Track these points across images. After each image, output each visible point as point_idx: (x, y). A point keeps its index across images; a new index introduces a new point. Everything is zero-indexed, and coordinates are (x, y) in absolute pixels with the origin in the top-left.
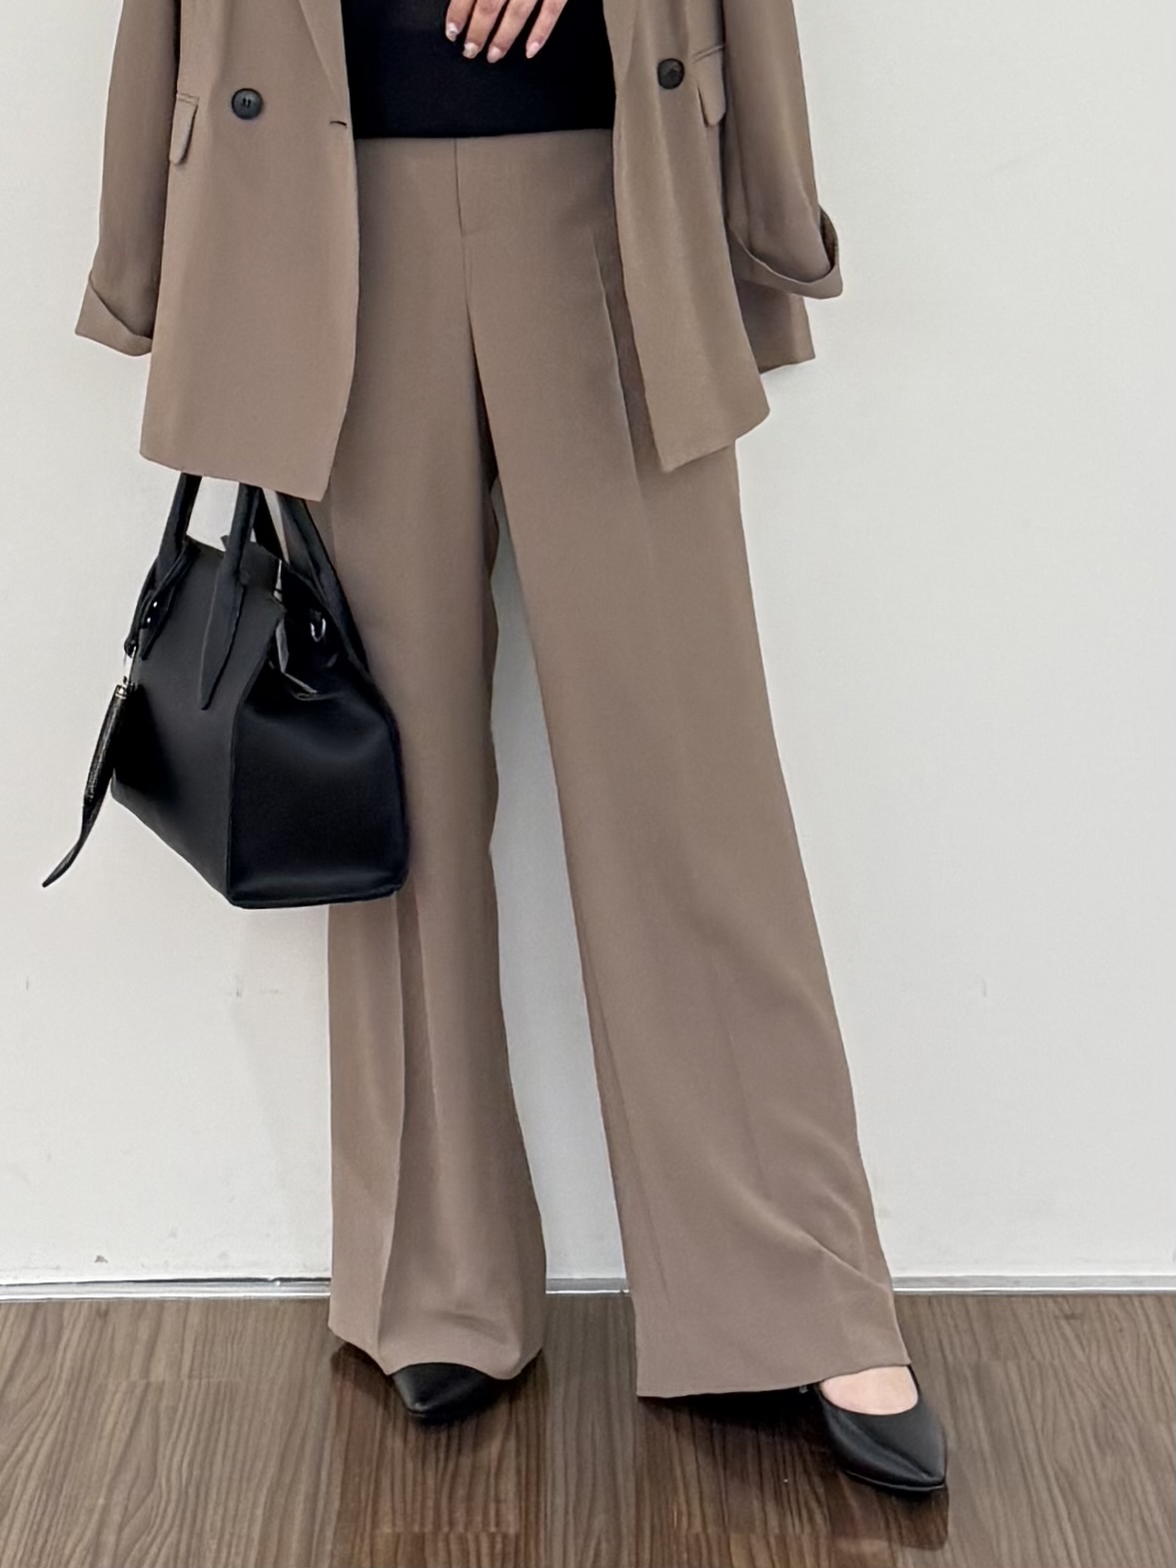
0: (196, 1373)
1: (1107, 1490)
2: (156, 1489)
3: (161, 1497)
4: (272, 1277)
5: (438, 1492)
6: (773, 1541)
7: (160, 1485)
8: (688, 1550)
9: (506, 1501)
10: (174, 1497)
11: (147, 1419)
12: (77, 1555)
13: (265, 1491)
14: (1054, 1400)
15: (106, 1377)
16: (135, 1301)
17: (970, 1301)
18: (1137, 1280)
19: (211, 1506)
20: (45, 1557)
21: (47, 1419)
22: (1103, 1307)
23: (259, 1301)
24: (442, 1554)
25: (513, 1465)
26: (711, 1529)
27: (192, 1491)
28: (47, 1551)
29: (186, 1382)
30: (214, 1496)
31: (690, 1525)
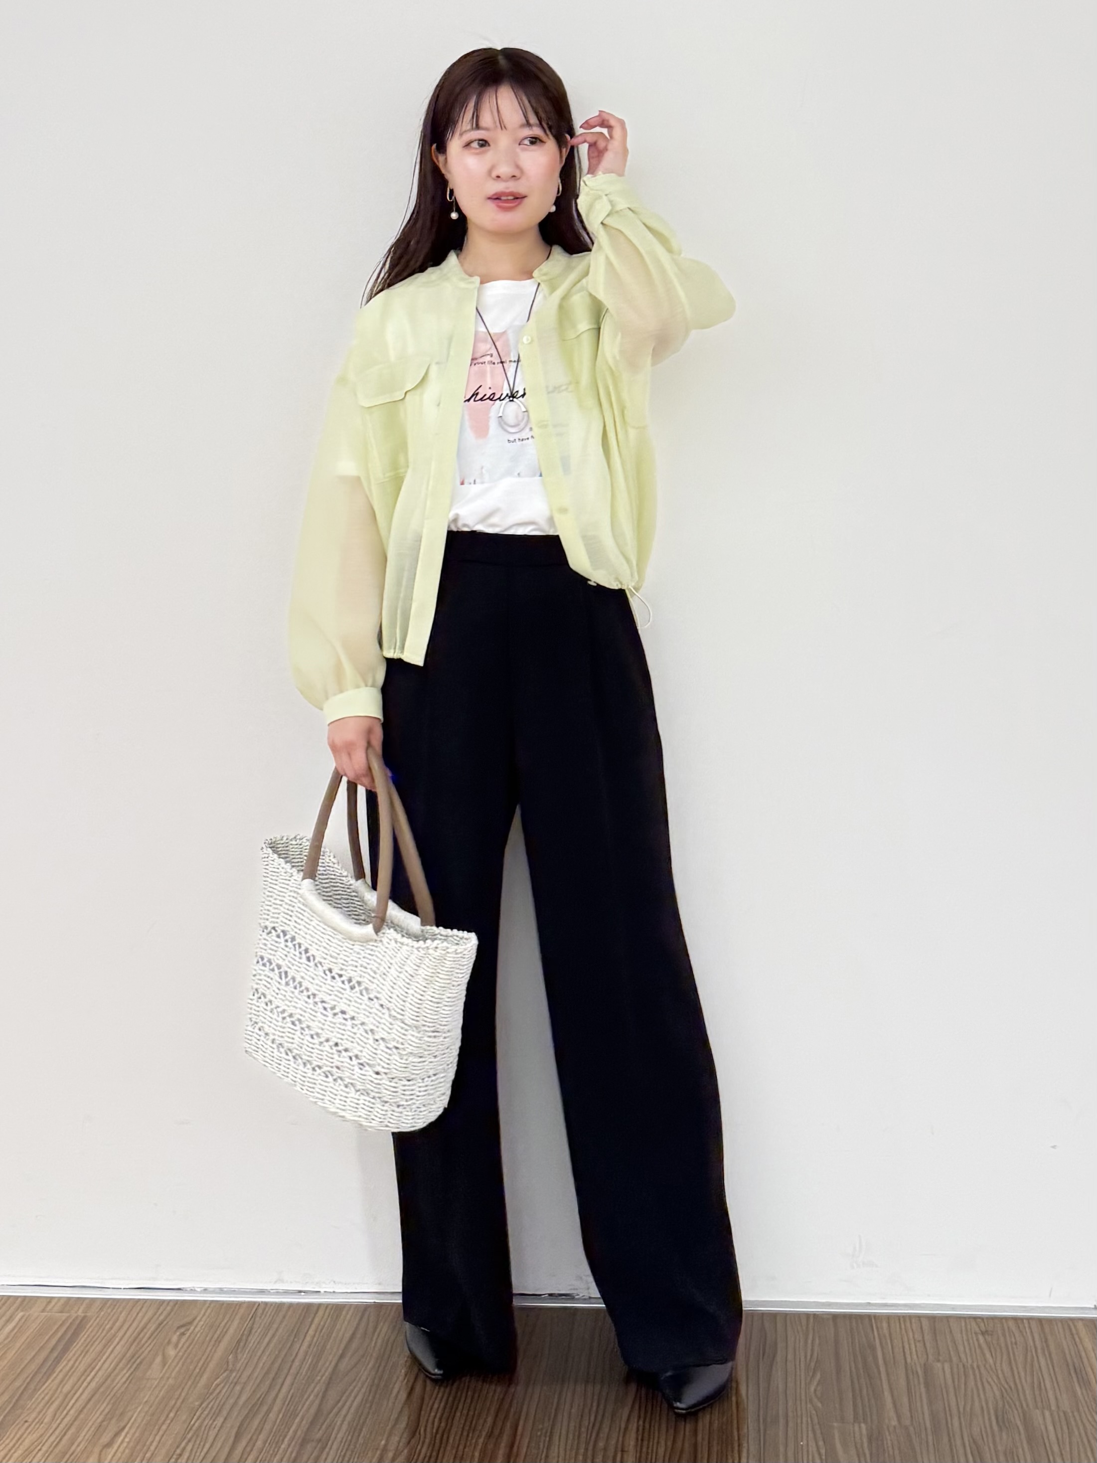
5: (587, 1443)
9: (628, 1451)
13: (481, 1441)
25: (635, 1425)
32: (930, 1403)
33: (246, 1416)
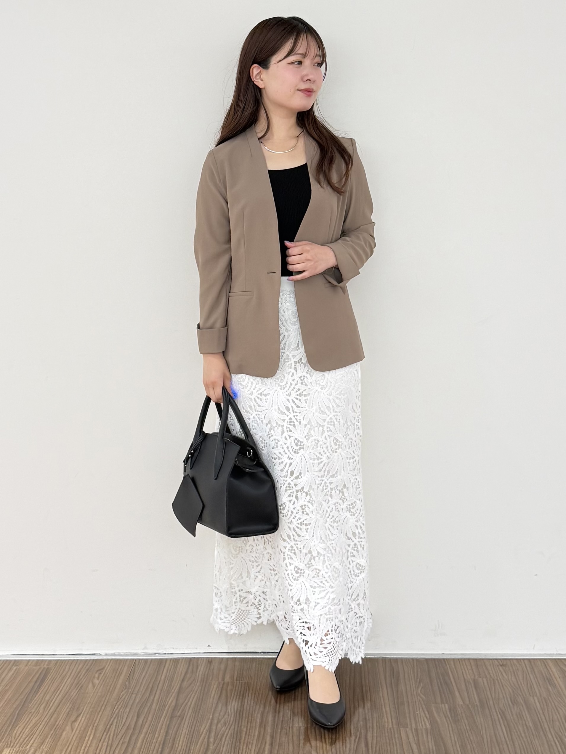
0: (238, 679)
1: (515, 716)
2: (227, 713)
3: (229, 715)
4: (260, 652)
6: (413, 730)
7: (228, 712)
8: (388, 732)
10: (233, 716)
11: (224, 692)
12: (204, 732)
14: (498, 690)
15: (212, 680)
16: (219, 658)
17: (471, 661)
18: (522, 655)
19: (244, 718)
20: (195, 732)
21: (195, 692)
22: (512, 663)
23: (256, 658)
24: (313, 732)
26: (395, 726)
27: (238, 713)
28: (195, 731)
29: (235, 682)
30: (244, 715)
31: (388, 726)
33: (140, 707)
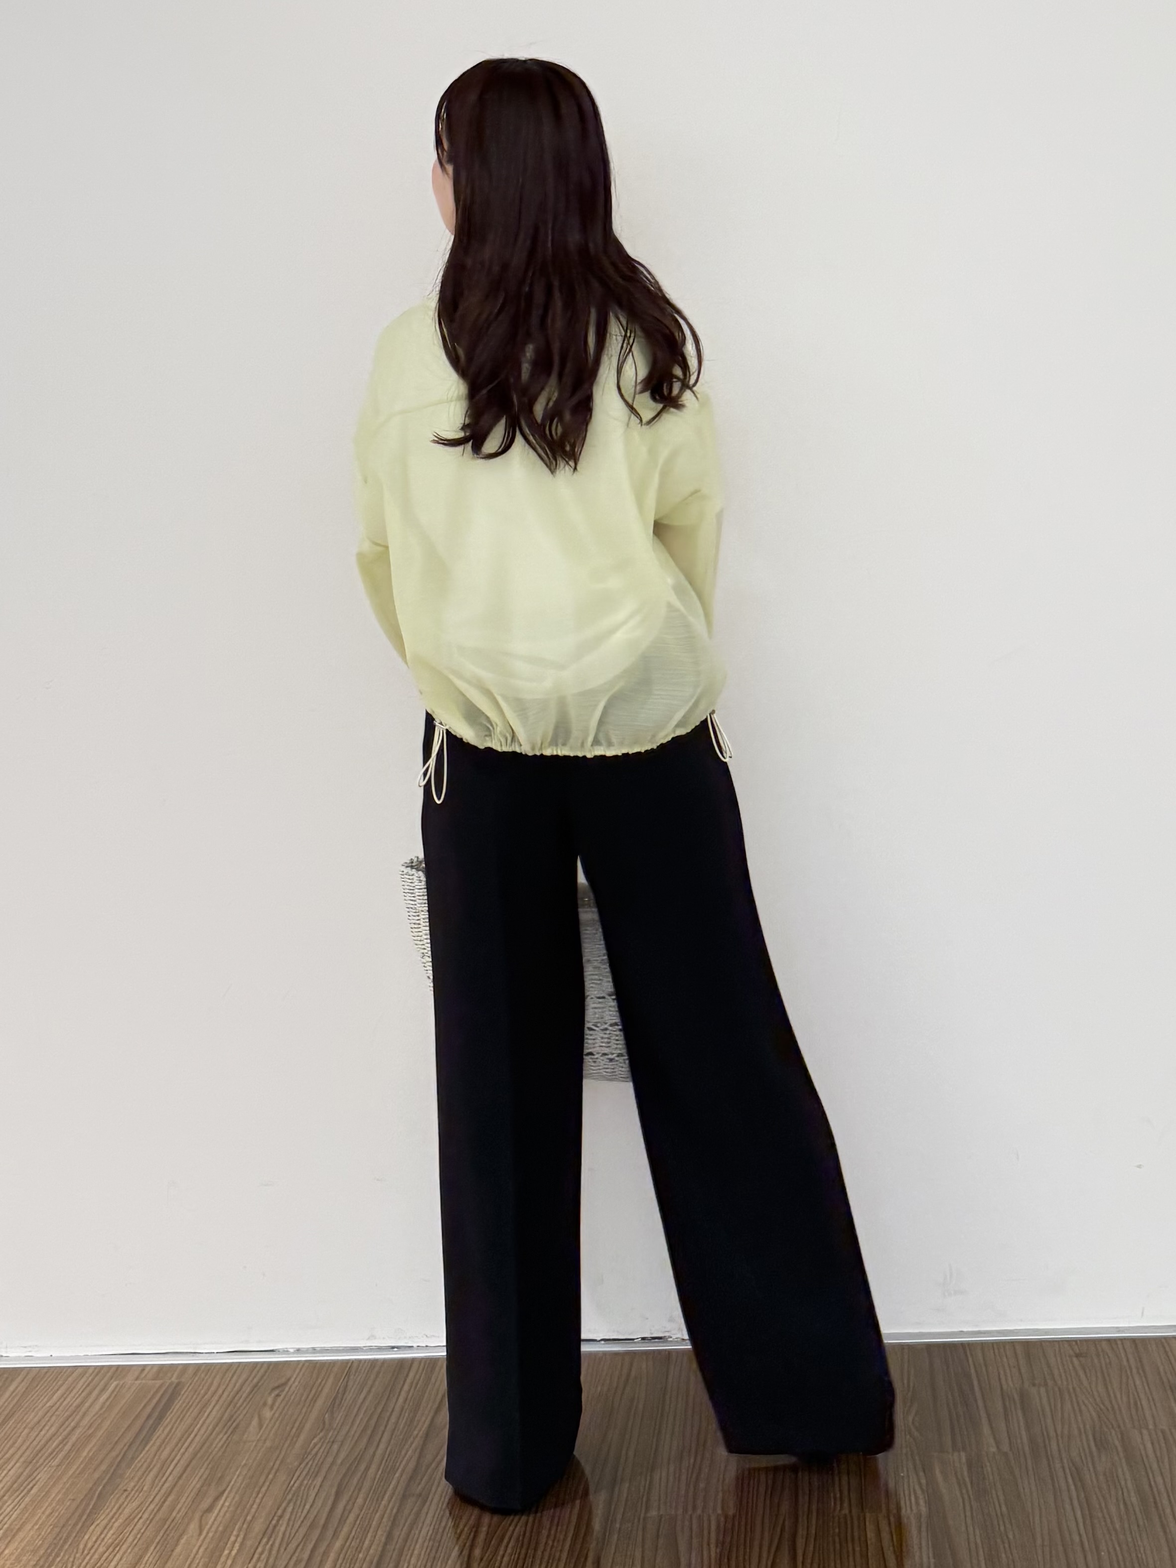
32: (1028, 1428)
33: (345, 1475)
